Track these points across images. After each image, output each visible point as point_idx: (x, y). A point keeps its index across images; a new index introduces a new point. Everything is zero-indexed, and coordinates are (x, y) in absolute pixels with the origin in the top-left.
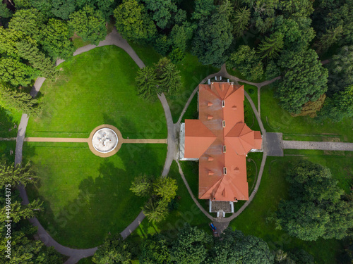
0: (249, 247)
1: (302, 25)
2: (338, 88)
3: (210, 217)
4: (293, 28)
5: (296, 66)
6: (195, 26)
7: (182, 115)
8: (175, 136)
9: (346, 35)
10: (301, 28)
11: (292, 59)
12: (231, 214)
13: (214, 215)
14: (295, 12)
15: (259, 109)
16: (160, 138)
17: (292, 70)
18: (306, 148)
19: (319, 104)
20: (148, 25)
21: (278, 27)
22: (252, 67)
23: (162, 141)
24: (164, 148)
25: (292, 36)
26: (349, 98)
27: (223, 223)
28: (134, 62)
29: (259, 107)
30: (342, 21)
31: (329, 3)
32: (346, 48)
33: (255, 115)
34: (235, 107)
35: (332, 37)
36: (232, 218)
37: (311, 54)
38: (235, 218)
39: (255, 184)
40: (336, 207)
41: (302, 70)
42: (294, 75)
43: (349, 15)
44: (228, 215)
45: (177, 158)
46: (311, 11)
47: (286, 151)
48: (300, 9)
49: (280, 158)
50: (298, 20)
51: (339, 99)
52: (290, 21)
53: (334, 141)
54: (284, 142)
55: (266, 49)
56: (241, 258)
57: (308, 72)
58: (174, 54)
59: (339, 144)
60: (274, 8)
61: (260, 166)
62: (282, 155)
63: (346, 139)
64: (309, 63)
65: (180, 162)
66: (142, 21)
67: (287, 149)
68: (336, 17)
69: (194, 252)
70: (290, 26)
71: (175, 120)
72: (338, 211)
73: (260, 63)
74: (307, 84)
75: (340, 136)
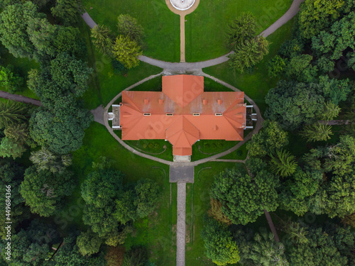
0: (72, 129)
1: (311, 201)
2: (237, 236)
3: (108, 106)
4: (306, 189)
5: (257, 185)
6: (310, 78)
7: (212, 77)
8: (188, 70)
9: (297, 248)
10: (307, 199)
11: (265, 181)
12: (111, 125)
13: (110, 110)
14: (327, 193)
15: (219, 160)
16: (186, 55)
17: (253, 181)
18: (178, 206)
19: (219, 216)
20: (315, 27)
21: (308, 173)
22: (260, 144)
23: (183, 57)
24: (176, 59)
25: (297, 189)
26: (222, 244)
27: (102, 118)
28: (273, 23)
29: (222, 160)
30: (315, 245)
31: (342, 237)
32: (282, 246)
33: (212, 155)
34: (217, 128)
35: (296, 232)
36: (108, 127)
37: (271, 203)
38: (107, 131)
39: (141, 152)
40: (109, 215)
41: (251, 192)
42: (245, 183)
43: (323, 254)
44: (110, 123)
45: (165, 72)
46: (332, 213)
47: (175, 185)
48: (332, 200)
49: (168, 178)
50: (317, 196)
51: (223, 235)
52: (316, 186)
53: (186, 237)
54: (185, 184)
55: (280, 156)
56: (62, 121)
57: (248, 197)
58: (279, 60)
59: (184, 241)
60: (333, 171)
61: (159, 157)
62: (170, 181)
63: (189, 249)
64: (260, 200)
65: (161, 76)
66: (318, 19)
67: (176, 186)
68: (320, 240)
69: (64, 73)
70: (309, 186)
71: (204, 70)
72: (105, 216)
73: (265, 152)
74: (235, 196)
75: (192, 243)
